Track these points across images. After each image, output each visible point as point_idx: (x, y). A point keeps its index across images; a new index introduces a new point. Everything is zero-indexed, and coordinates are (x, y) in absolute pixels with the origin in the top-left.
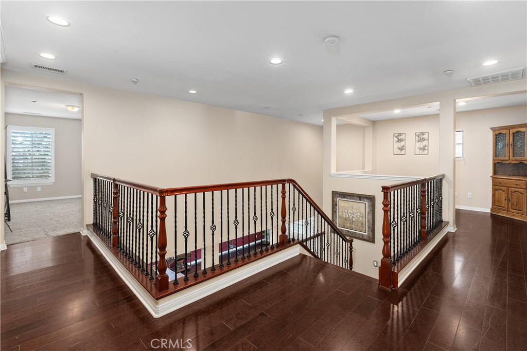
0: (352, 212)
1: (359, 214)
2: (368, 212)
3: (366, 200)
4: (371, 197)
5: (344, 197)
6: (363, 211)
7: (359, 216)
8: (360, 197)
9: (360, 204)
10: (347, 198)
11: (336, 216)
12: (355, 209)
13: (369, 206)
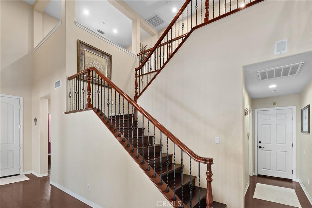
0: (96, 63)
1: (101, 66)
2: (108, 66)
3: (106, 56)
4: (110, 55)
5: (90, 49)
6: (104, 64)
7: (101, 68)
8: (103, 54)
9: (102, 59)
10: (93, 51)
11: (83, 64)
12: (99, 62)
13: (108, 61)
